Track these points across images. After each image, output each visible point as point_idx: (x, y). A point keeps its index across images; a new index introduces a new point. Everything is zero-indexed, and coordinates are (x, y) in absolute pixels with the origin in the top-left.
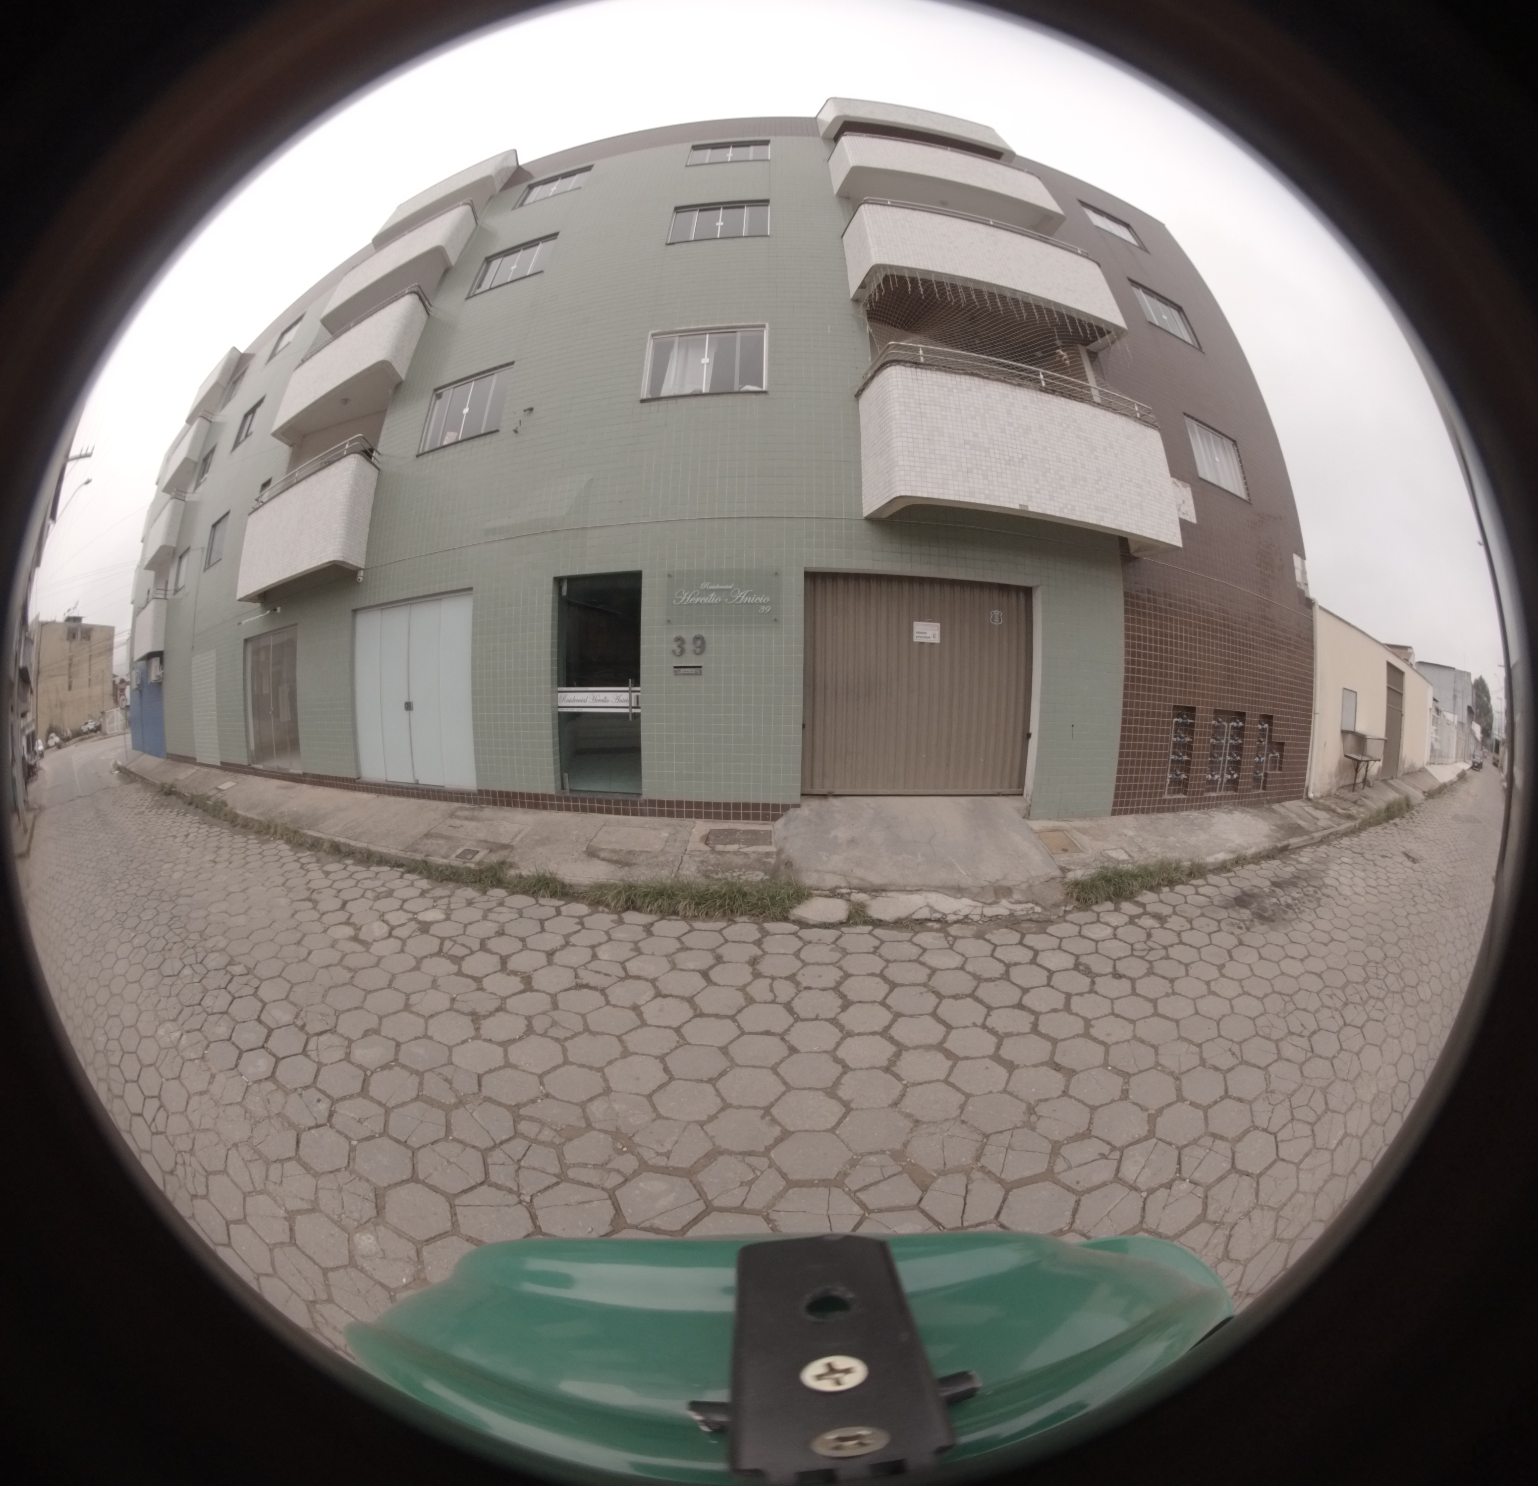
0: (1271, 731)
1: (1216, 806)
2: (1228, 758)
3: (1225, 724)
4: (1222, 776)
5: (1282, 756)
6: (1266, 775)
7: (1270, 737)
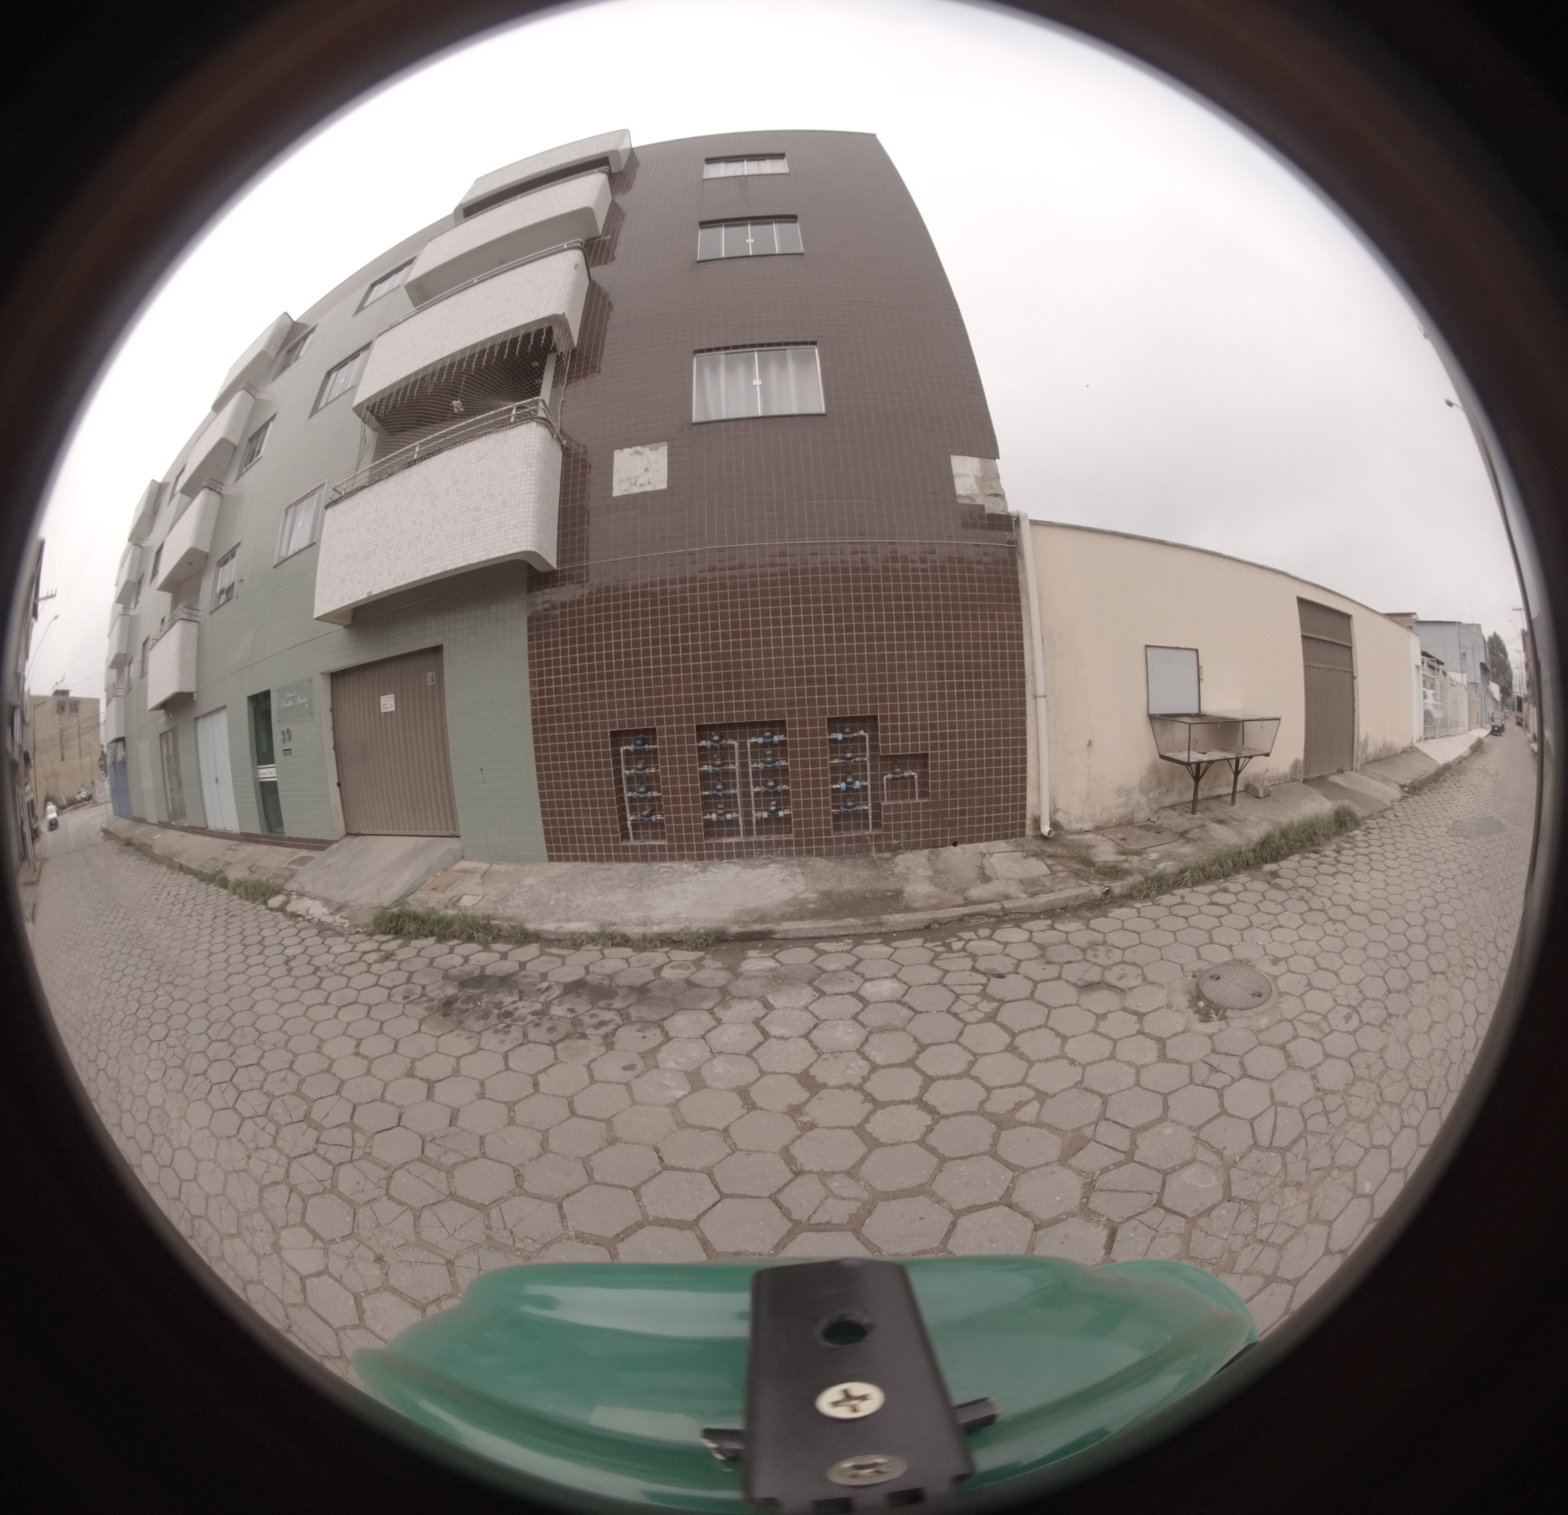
0: (874, 739)
1: (739, 855)
2: (753, 790)
3: (736, 743)
4: (747, 814)
5: (924, 775)
6: (876, 807)
7: (874, 748)
